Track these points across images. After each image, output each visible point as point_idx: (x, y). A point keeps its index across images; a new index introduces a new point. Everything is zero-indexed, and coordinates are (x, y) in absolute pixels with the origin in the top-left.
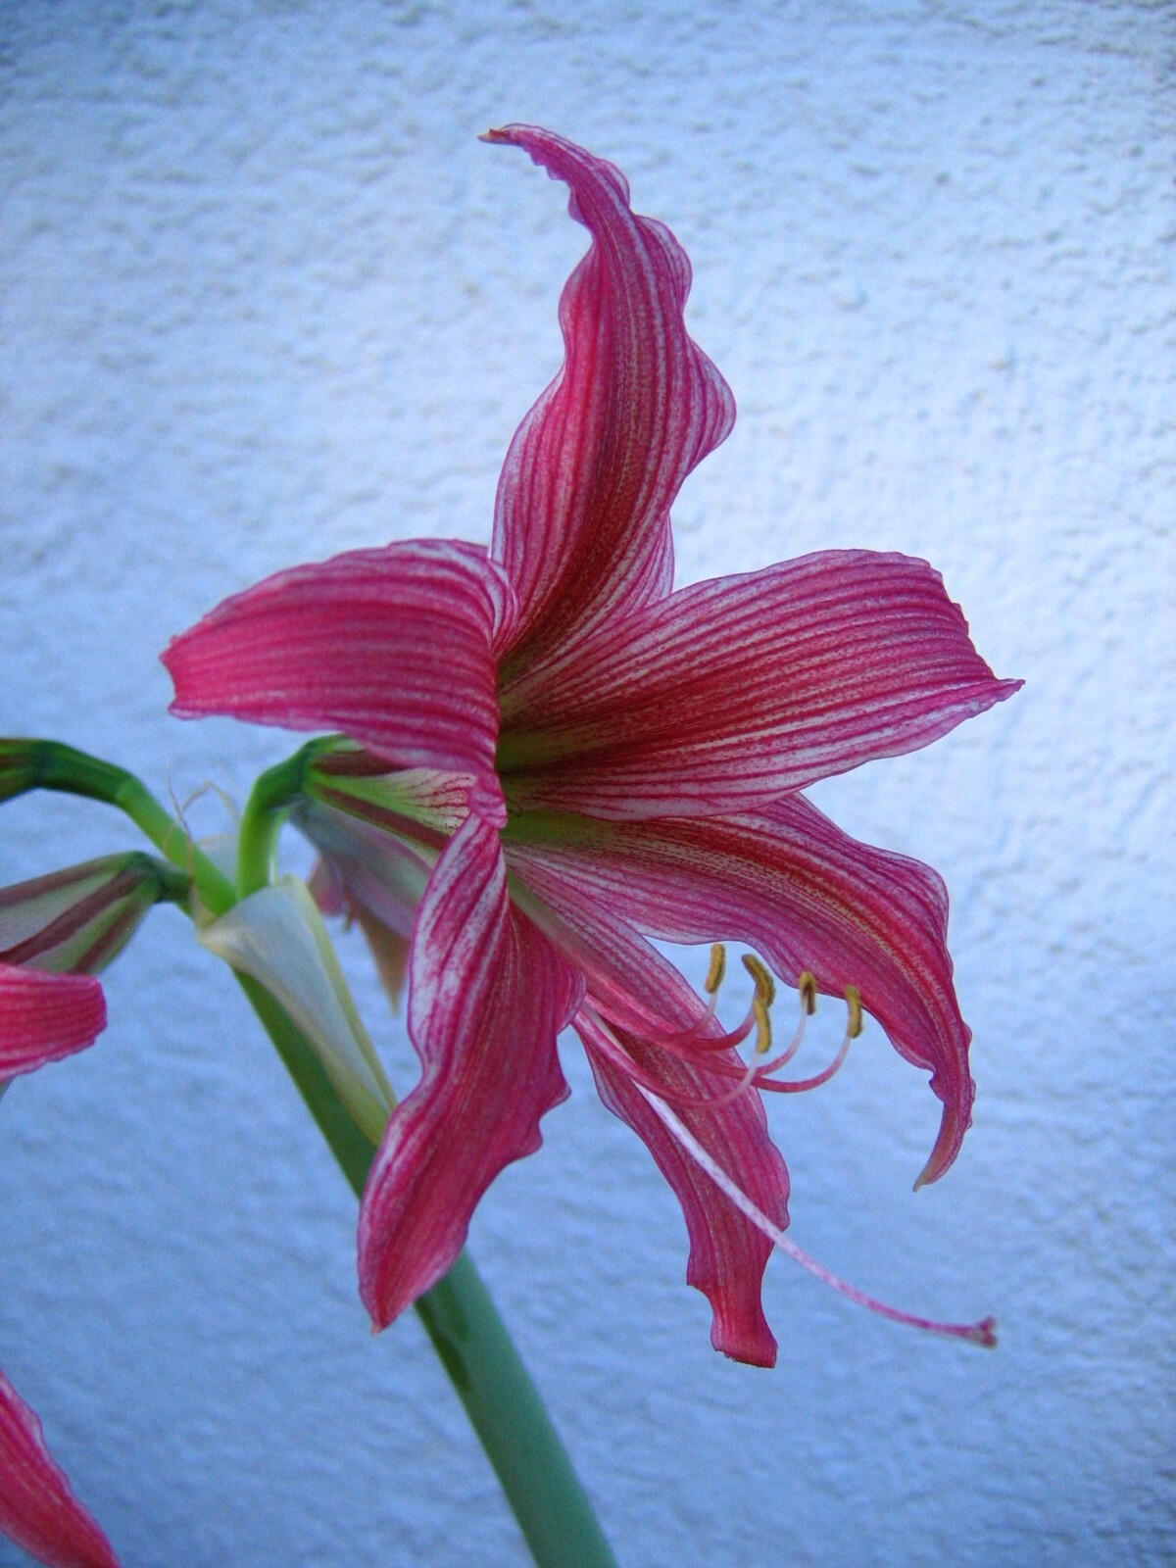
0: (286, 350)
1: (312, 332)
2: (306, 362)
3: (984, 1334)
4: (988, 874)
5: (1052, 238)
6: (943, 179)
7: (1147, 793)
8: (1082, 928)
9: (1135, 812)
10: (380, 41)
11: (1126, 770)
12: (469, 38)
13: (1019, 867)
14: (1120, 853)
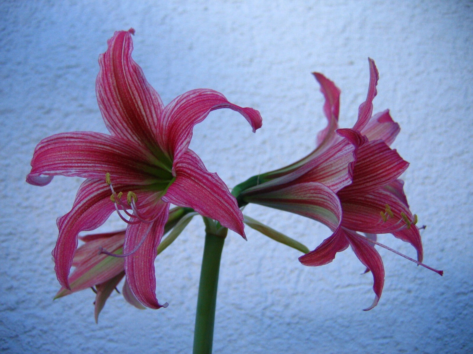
0: (19, 205)
1: (27, 199)
2: (26, 207)
3: (441, 273)
4: (265, 309)
5: (236, 146)
6: (205, 137)
7: (299, 276)
8: (294, 316)
9: (297, 282)
10: (39, 118)
11: (292, 271)
12: (67, 115)
13: (273, 304)
14: (297, 294)
